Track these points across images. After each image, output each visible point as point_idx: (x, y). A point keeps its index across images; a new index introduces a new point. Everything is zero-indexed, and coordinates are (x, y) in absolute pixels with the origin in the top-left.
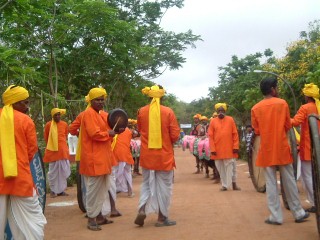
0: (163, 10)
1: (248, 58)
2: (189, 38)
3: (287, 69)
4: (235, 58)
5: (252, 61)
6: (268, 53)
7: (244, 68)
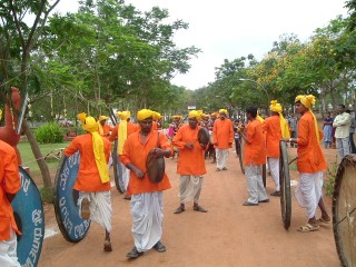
0: (174, 30)
1: (236, 61)
2: (193, 50)
3: (264, 74)
4: (226, 61)
5: (239, 63)
6: (250, 57)
7: (233, 68)
